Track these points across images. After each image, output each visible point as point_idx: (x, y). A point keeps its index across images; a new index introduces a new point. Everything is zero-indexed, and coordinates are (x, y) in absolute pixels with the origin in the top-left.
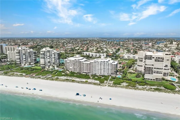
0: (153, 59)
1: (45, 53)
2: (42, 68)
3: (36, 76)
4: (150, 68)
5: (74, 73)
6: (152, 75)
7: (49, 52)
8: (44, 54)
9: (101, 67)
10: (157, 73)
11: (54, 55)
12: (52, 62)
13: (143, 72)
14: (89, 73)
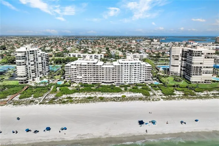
0: (202, 55)
1: (27, 55)
2: (22, 83)
3: (23, 100)
4: (198, 67)
5: (85, 85)
6: (200, 76)
7: (33, 53)
8: (24, 57)
9: (131, 72)
10: (206, 73)
11: (40, 58)
12: (38, 71)
13: (179, 74)
14: (113, 82)
